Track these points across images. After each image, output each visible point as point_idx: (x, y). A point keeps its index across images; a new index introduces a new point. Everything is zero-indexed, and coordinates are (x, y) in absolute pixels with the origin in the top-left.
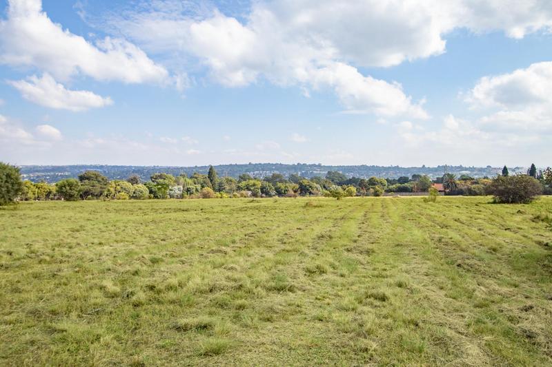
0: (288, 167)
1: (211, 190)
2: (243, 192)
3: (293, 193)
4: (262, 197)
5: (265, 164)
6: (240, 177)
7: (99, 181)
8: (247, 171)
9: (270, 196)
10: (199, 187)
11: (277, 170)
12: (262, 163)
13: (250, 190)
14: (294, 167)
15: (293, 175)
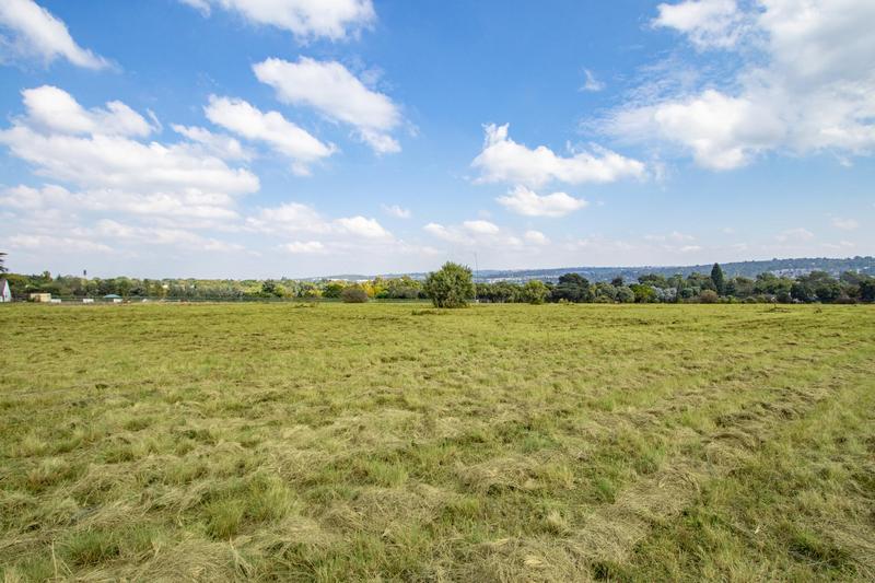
0: (837, 263)
1: (713, 293)
2: (763, 296)
3: (848, 297)
4: (792, 303)
5: (799, 260)
6: (758, 277)
7: (579, 283)
8: (770, 269)
9: (808, 301)
10: (698, 289)
11: (820, 266)
12: (794, 258)
13: (773, 293)
14: (848, 262)
15: (846, 273)
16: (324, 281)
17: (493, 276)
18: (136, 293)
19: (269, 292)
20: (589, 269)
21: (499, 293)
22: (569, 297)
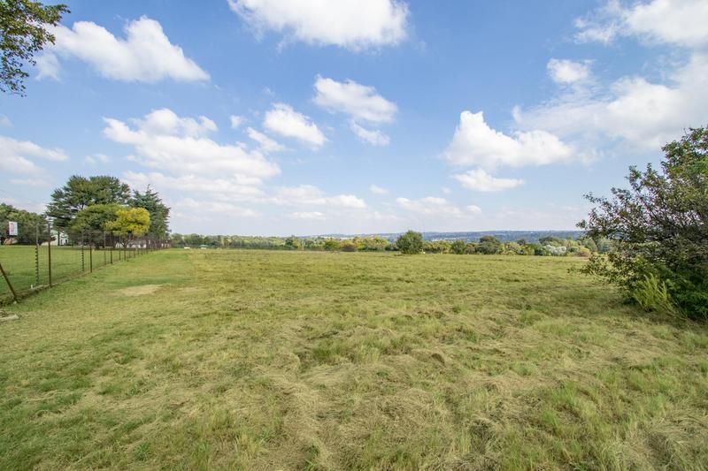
7: (493, 242)
16: (319, 238)
17: (436, 237)
18: (213, 244)
19: (290, 244)
20: (506, 232)
21: (439, 248)
22: (485, 252)
